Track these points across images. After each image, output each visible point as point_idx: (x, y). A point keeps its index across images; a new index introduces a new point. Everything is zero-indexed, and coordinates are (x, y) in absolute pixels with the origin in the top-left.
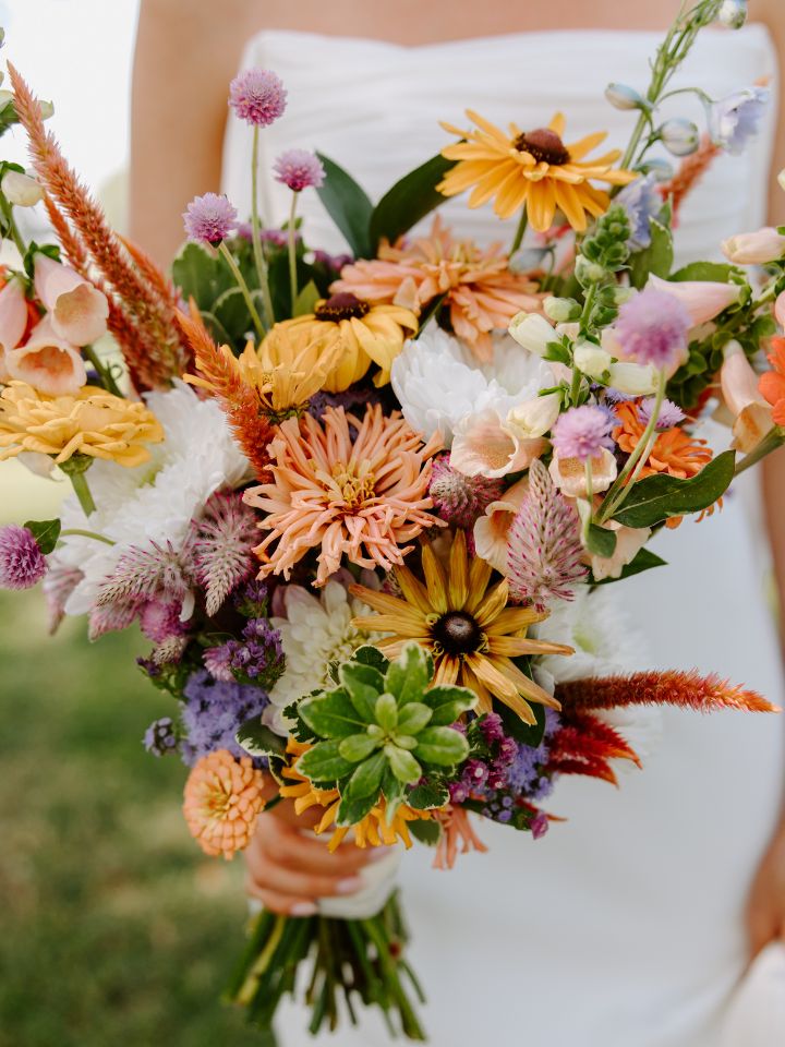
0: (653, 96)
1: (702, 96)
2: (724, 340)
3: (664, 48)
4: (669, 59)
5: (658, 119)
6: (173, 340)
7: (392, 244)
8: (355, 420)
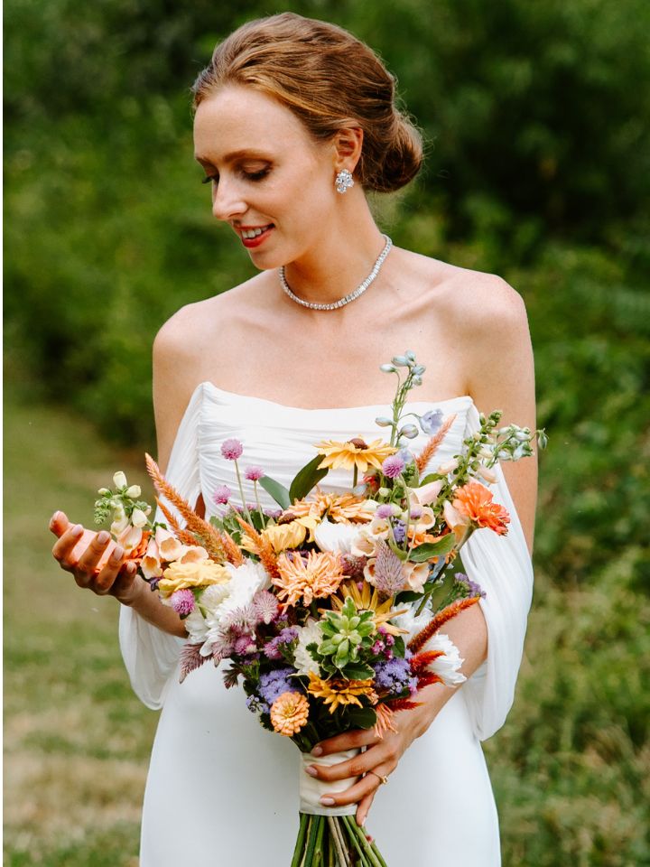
0: (396, 420)
1: (416, 416)
2: (443, 501)
3: (396, 400)
4: (398, 404)
5: (399, 427)
6: (221, 547)
7: (300, 500)
8: (305, 559)
